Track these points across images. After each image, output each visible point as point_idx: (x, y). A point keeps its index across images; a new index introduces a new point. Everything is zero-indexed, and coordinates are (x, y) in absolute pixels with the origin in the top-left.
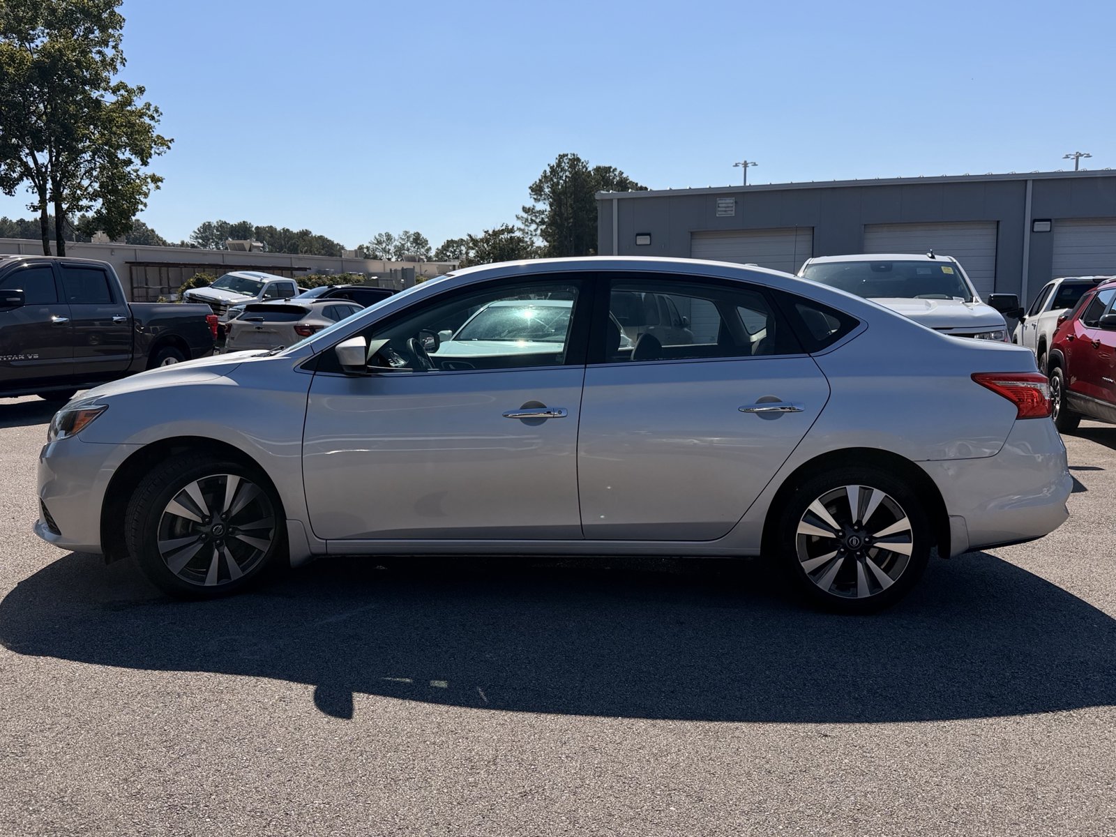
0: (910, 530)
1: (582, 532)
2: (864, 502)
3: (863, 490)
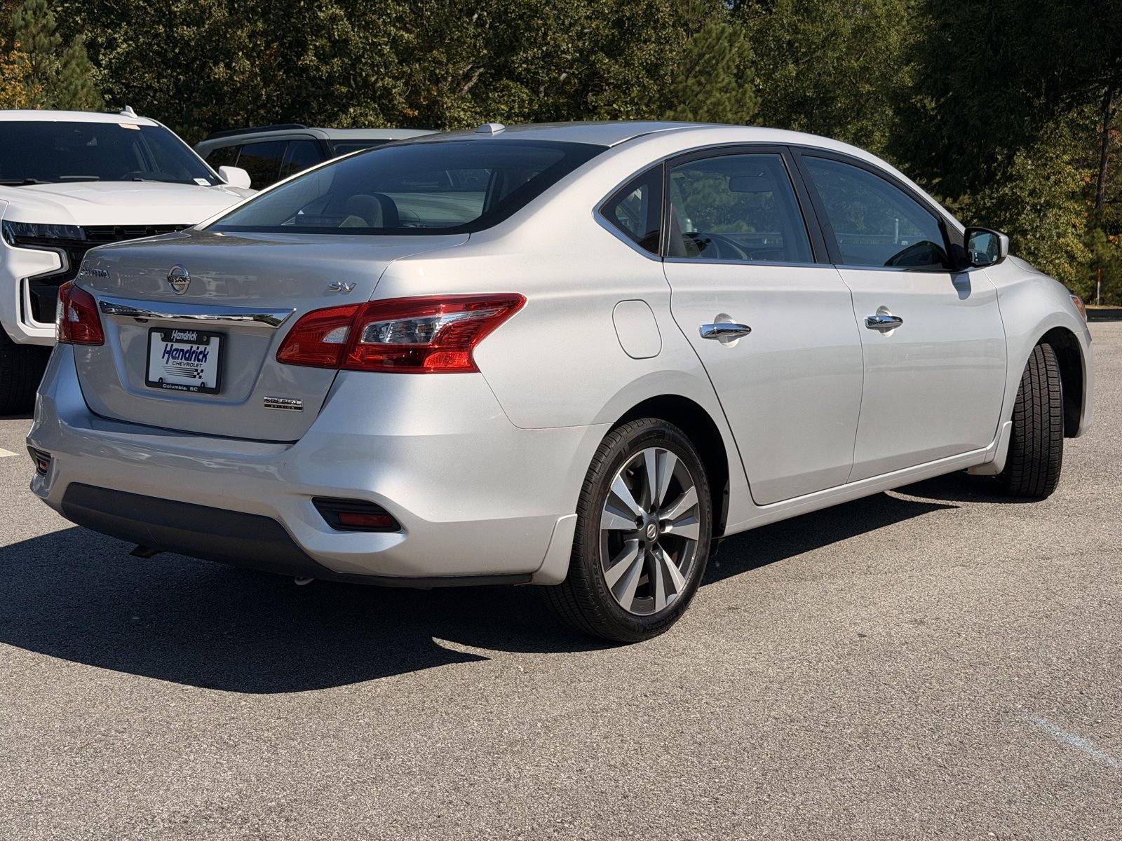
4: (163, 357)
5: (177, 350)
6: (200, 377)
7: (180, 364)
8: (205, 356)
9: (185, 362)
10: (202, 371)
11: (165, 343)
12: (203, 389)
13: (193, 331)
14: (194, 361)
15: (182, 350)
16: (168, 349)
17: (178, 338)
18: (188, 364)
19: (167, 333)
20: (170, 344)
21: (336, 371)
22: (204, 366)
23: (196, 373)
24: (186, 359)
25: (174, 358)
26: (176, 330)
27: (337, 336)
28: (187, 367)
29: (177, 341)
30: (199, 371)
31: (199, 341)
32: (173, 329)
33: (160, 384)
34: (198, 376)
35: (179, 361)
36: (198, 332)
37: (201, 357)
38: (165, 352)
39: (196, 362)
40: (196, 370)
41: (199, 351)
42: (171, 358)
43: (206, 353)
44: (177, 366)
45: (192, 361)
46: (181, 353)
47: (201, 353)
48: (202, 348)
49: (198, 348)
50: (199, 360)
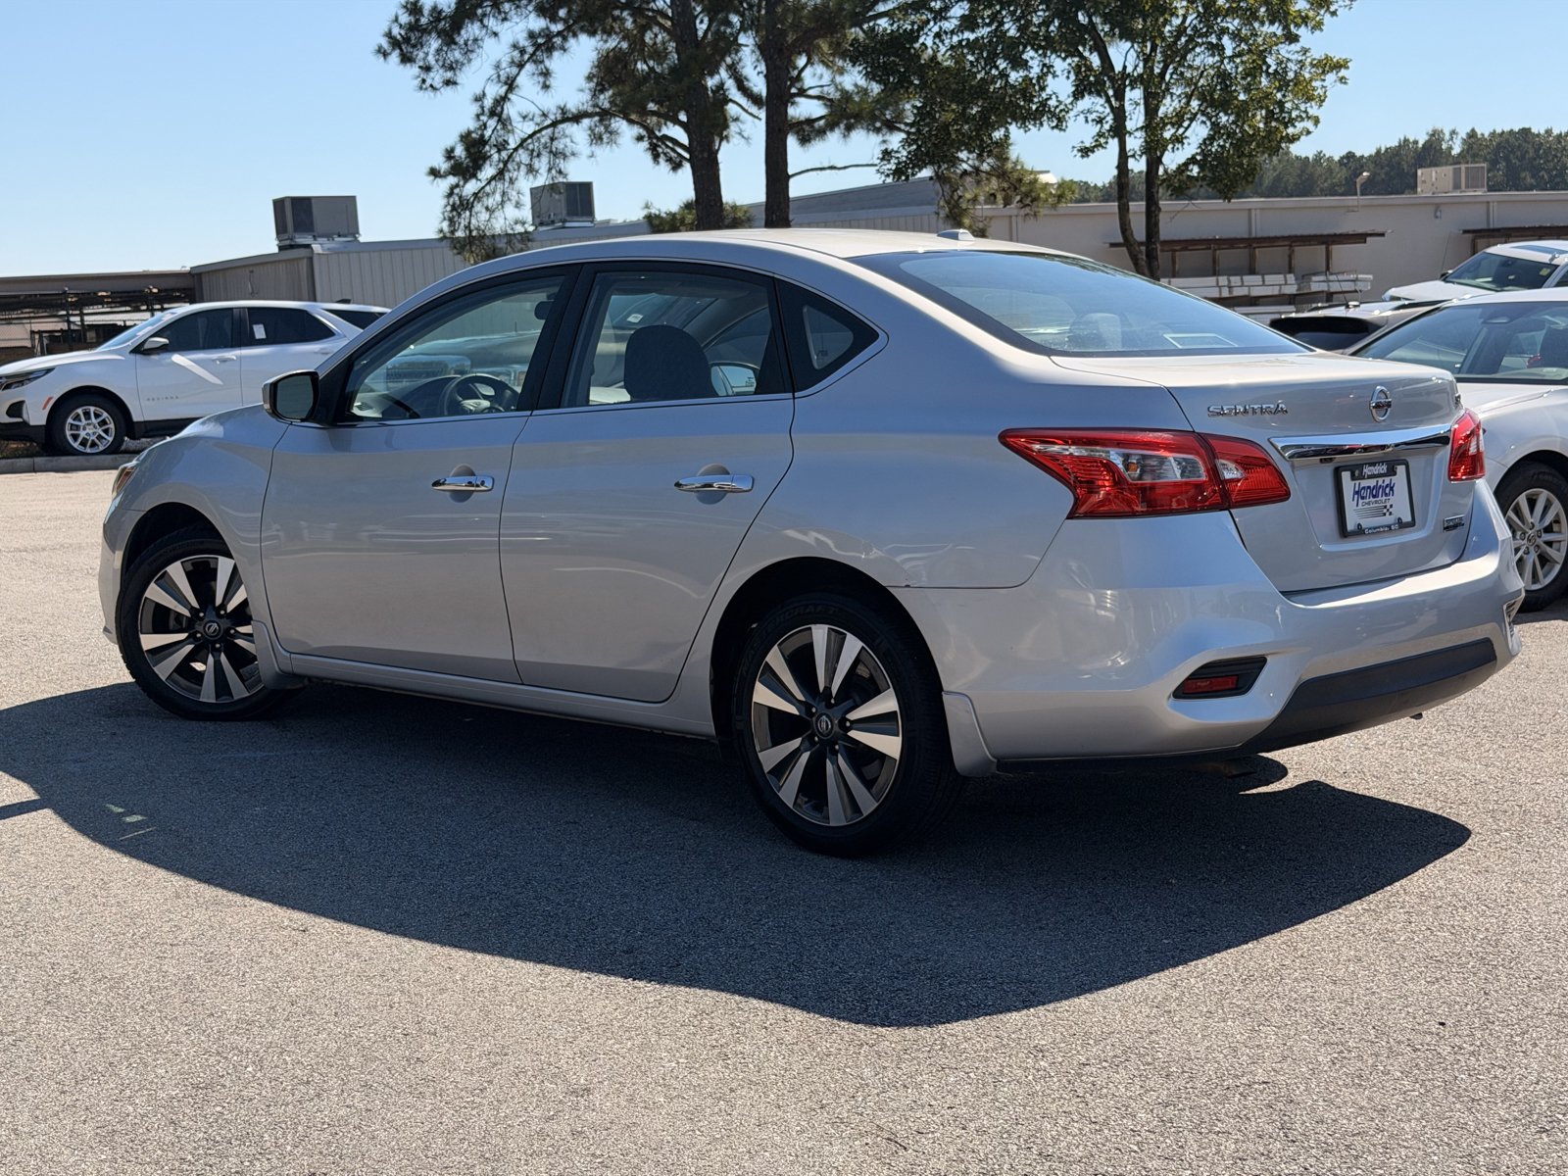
0: (896, 712)
1: (518, 673)
2: (834, 655)
3: (833, 634)
4: (1354, 499)
5: (1364, 488)
6: (1390, 514)
7: (1368, 503)
8: (1392, 489)
9: (1373, 500)
10: (1391, 506)
12: (1399, 525)
13: (1383, 462)
14: (1382, 496)
15: (1369, 487)
17: (1368, 474)
18: (1376, 502)
20: (1357, 482)
22: (1392, 500)
23: (1385, 511)
24: (1374, 497)
25: (1363, 498)
26: (1366, 464)
28: (1376, 505)
29: (1367, 477)
30: (1388, 507)
33: (1358, 531)
34: (1388, 514)
35: (1367, 500)
36: (1386, 462)
37: (1388, 490)
38: (1354, 492)
39: (1384, 498)
40: (1385, 507)
41: (1384, 485)
42: (1360, 498)
43: (1392, 485)
44: (1367, 506)
45: (1380, 498)
46: (1369, 491)
47: (1387, 486)
48: (1387, 480)
49: (1384, 481)
50: (1386, 495)
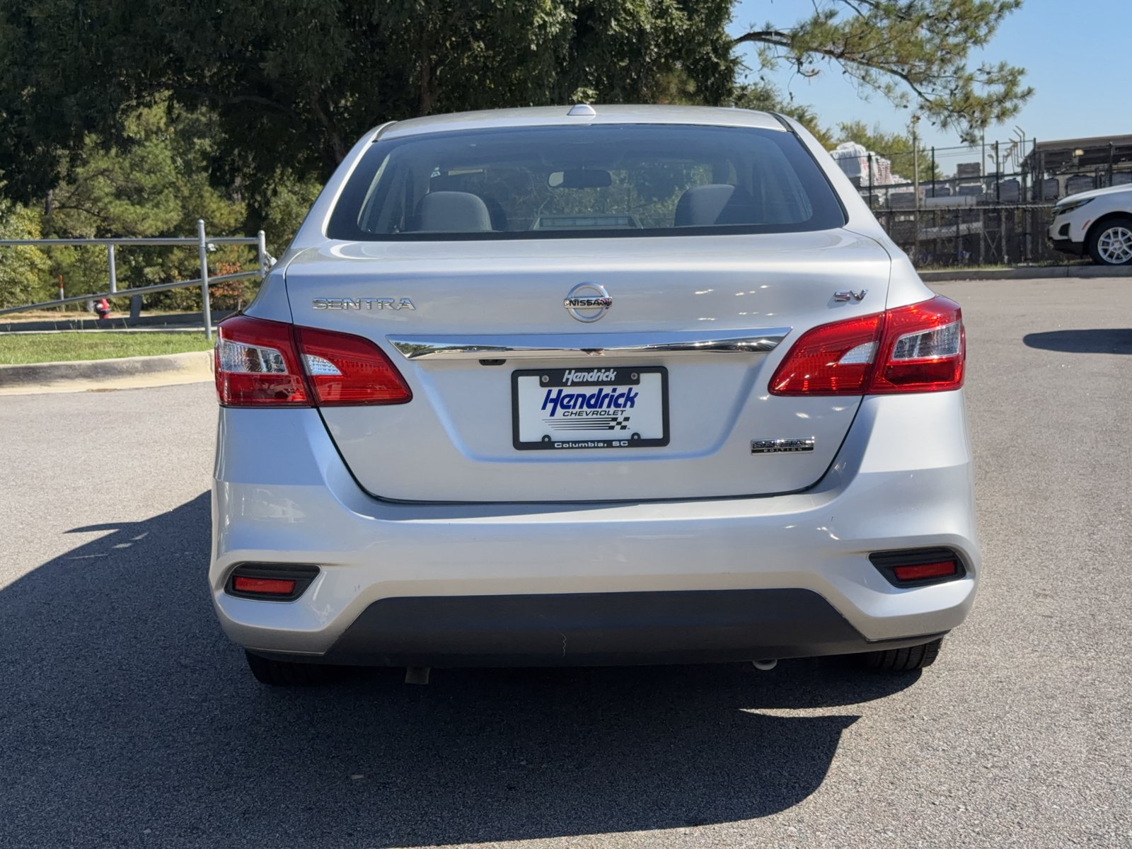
4: (544, 408)
6: (625, 428)
9: (589, 410)
11: (546, 390)
12: (636, 441)
13: (608, 369)
14: (609, 406)
15: (583, 396)
16: (553, 395)
17: (575, 380)
19: (552, 376)
20: (557, 389)
21: (860, 397)
26: (570, 370)
27: (860, 355)
28: (595, 416)
29: (574, 384)
31: (619, 380)
32: (566, 369)
33: (546, 443)
34: (619, 427)
36: (615, 369)
38: (547, 400)
40: (615, 419)
42: (559, 406)
43: (632, 395)
46: (580, 400)
48: (622, 389)
49: (614, 390)
50: (617, 405)
